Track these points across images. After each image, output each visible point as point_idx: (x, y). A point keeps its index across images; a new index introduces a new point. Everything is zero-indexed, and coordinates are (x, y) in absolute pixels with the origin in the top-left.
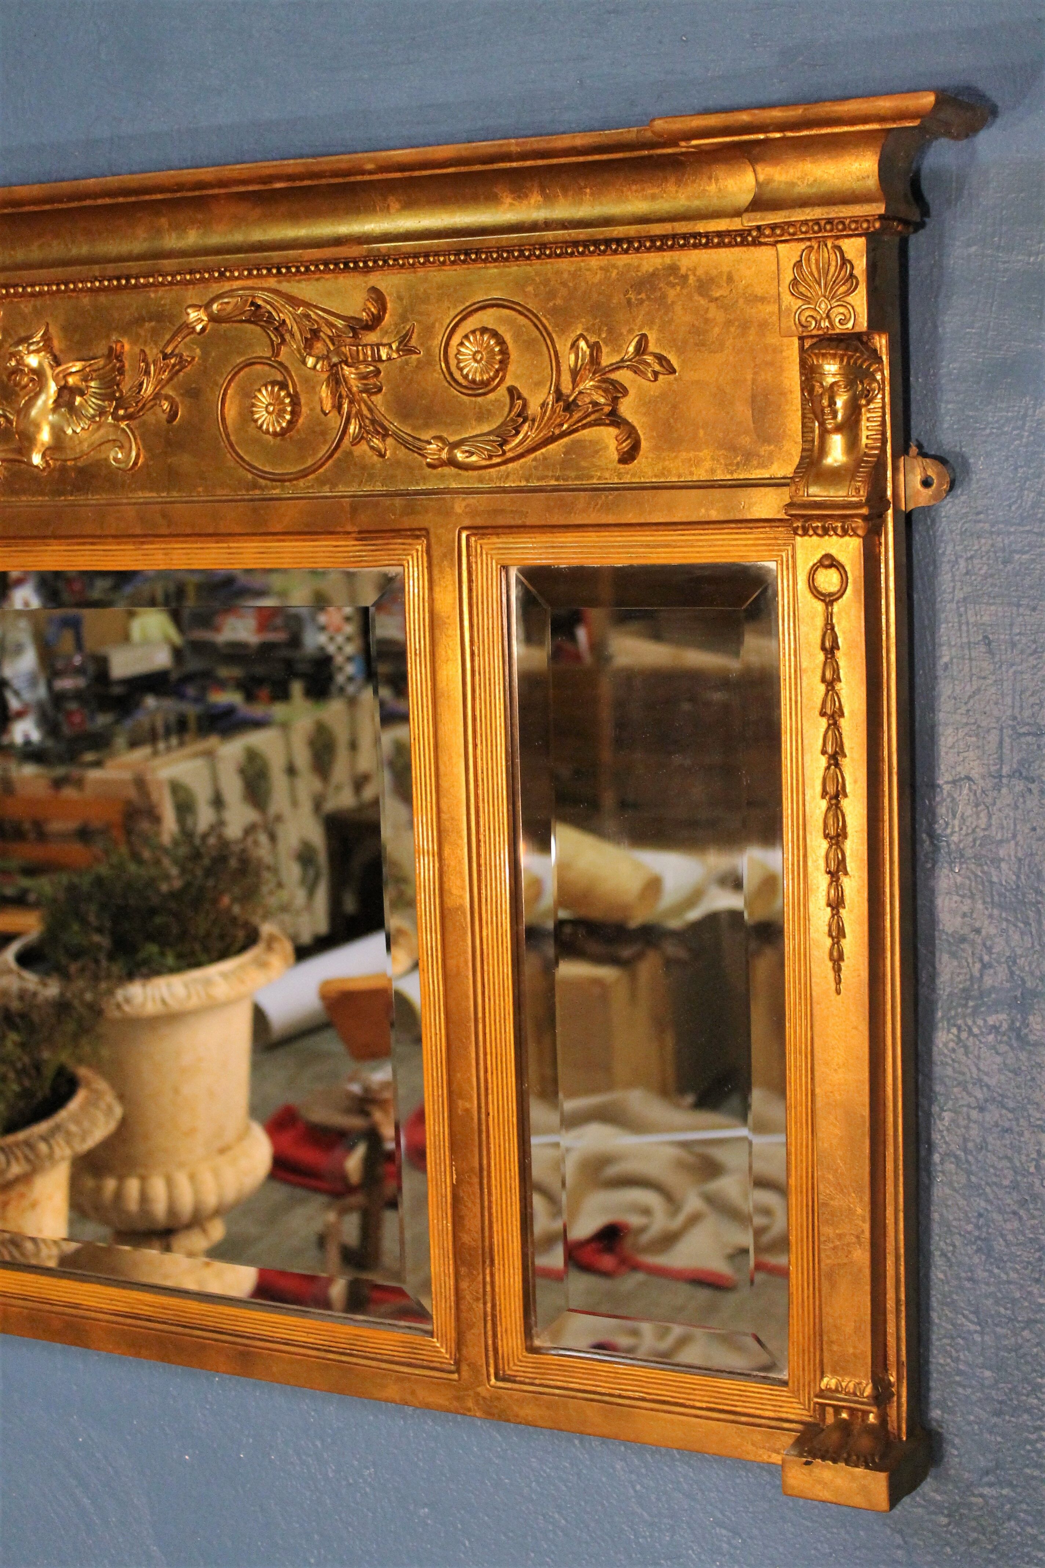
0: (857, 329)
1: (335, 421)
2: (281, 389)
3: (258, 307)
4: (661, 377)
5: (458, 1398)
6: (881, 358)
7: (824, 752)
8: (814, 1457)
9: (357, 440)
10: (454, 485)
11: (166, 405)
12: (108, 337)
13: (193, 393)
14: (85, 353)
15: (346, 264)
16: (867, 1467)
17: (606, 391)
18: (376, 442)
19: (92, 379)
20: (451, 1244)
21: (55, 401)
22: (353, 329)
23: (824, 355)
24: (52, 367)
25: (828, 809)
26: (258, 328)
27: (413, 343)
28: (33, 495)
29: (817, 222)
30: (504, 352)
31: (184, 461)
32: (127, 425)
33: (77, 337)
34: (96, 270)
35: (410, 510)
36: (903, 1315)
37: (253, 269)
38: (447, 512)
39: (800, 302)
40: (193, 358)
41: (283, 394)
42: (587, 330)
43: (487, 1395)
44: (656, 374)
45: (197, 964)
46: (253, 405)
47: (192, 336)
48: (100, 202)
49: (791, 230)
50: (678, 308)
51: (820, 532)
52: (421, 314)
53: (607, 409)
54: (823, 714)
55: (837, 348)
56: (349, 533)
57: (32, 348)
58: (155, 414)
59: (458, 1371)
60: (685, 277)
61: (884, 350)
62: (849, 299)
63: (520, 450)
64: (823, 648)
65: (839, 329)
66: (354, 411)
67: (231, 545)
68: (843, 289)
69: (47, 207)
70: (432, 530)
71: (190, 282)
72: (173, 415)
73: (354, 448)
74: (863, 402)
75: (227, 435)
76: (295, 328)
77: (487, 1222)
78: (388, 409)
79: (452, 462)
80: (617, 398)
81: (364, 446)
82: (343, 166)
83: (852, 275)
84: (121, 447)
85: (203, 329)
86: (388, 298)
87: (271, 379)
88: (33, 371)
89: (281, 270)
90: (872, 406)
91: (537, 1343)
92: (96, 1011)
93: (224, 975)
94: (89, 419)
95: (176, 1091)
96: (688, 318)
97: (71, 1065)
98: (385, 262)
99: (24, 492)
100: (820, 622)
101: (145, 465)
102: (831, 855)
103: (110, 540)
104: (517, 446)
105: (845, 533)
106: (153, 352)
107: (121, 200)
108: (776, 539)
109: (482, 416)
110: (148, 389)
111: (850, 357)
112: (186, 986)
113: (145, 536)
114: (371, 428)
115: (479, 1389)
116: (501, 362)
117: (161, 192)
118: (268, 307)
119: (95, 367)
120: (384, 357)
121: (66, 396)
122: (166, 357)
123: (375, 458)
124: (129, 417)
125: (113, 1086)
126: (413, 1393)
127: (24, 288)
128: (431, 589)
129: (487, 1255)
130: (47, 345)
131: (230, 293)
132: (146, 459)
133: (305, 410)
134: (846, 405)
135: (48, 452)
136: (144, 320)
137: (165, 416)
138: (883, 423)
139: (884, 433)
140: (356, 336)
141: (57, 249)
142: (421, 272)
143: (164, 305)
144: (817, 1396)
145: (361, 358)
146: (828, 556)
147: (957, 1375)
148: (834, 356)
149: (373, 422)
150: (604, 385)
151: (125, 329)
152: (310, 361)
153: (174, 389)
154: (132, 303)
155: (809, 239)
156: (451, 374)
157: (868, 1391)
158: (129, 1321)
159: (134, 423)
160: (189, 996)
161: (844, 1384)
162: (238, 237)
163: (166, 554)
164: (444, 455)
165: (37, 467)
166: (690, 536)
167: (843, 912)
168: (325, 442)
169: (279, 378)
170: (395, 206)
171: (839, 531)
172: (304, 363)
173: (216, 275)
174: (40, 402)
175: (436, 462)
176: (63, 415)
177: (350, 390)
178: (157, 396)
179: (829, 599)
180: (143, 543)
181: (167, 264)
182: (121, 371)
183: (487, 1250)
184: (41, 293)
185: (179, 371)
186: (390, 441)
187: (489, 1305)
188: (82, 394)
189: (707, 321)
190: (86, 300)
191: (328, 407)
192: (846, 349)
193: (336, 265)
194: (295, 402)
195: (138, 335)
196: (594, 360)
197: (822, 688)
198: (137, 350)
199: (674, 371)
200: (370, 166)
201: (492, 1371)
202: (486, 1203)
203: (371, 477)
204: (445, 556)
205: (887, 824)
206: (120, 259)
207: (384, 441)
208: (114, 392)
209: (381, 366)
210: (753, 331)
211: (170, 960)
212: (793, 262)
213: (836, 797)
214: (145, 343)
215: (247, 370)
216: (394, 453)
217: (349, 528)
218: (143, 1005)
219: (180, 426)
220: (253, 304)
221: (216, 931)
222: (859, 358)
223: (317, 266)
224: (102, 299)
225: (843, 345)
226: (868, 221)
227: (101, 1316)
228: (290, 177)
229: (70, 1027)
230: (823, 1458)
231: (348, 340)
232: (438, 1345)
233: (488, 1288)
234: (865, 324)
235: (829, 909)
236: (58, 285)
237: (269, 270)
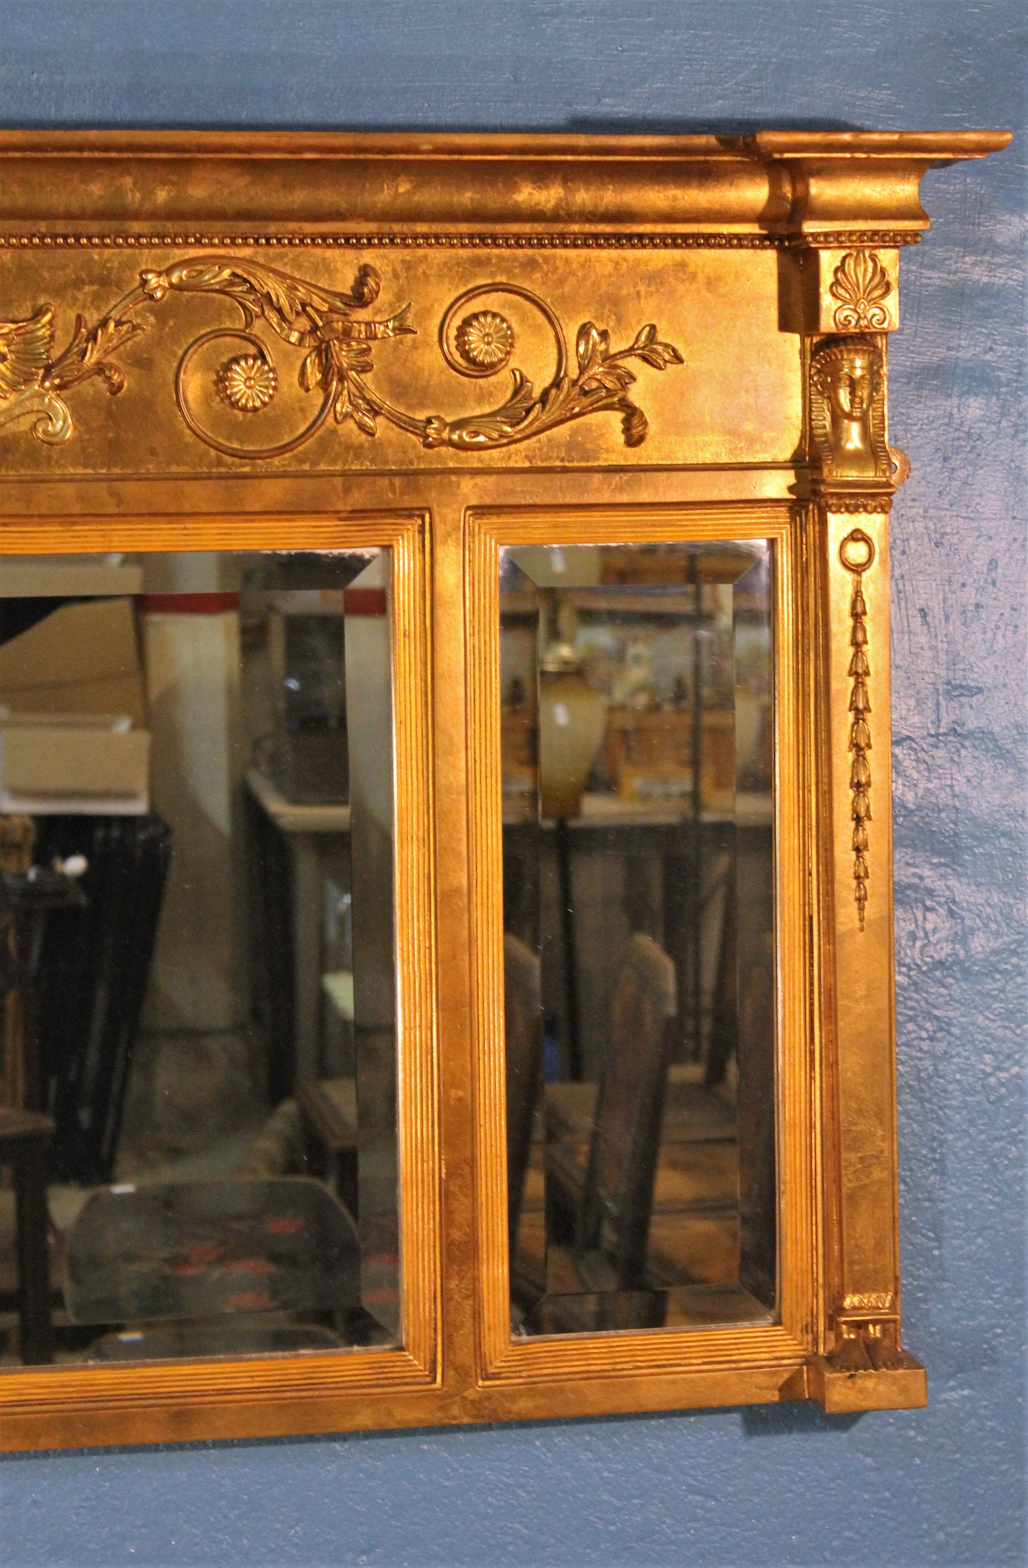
0: (890, 329)
1: (319, 399)
2: (262, 363)
3: (238, 277)
4: (670, 366)
7: (851, 708)
8: (857, 1369)
9: (344, 418)
11: (108, 375)
12: (34, 299)
13: (143, 364)
17: (614, 377)
18: (366, 420)
19: (15, 344)
22: (343, 305)
25: (856, 761)
26: (232, 299)
27: (409, 322)
30: (510, 335)
31: (128, 435)
32: (56, 395)
34: (42, 225)
35: (412, 490)
38: (450, 492)
39: (839, 303)
40: (146, 327)
41: (265, 368)
42: (594, 318)
43: (477, 1397)
44: (665, 363)
47: (144, 303)
50: (686, 302)
51: (851, 509)
52: (417, 292)
53: (616, 394)
54: (852, 674)
58: (95, 384)
60: (695, 273)
61: (884, 348)
62: (884, 302)
63: (528, 432)
64: (852, 615)
66: (343, 388)
67: (188, 526)
68: (879, 293)
70: (436, 509)
71: (156, 246)
72: (118, 386)
73: (340, 426)
74: (875, 394)
78: (380, 388)
79: (455, 442)
80: (626, 384)
81: (351, 424)
84: (49, 419)
85: (163, 297)
86: (380, 277)
90: (878, 398)
94: (9, 386)
96: (696, 312)
100: (849, 591)
101: (74, 435)
102: (860, 802)
104: (526, 427)
105: (873, 510)
108: (777, 518)
109: (482, 397)
110: (92, 357)
113: (85, 515)
114: (362, 406)
115: (467, 1393)
118: (250, 278)
119: (23, 330)
120: (377, 335)
123: (363, 436)
126: (390, 1414)
132: (81, 433)
133: (284, 386)
136: (83, 282)
138: (883, 414)
139: (884, 423)
140: (346, 313)
142: (420, 252)
143: (112, 268)
145: (354, 335)
146: (857, 531)
149: (362, 400)
150: (613, 372)
151: (55, 291)
152: (292, 336)
153: (119, 357)
154: (66, 262)
155: (849, 247)
156: (449, 355)
157: (888, 1302)
161: (867, 1300)
163: (103, 536)
164: (444, 435)
166: (695, 515)
167: (867, 855)
168: (303, 419)
169: (252, 351)
171: (869, 508)
172: (286, 337)
173: (191, 240)
175: (436, 443)
177: (338, 367)
178: (102, 365)
179: (857, 569)
180: (74, 523)
181: (136, 226)
182: (53, 336)
185: (128, 339)
186: (381, 419)
191: (311, 384)
193: (337, 240)
194: (275, 377)
195: (75, 299)
196: (604, 348)
197: (851, 649)
198: (72, 314)
199: (682, 361)
201: (478, 1371)
203: (360, 457)
204: (449, 534)
207: (375, 419)
208: (44, 359)
209: (373, 344)
213: (862, 748)
214: (84, 308)
215: (213, 342)
216: (384, 432)
217: (340, 507)
219: (123, 399)
220: (231, 273)
223: (314, 240)
224: (31, 256)
230: (864, 1369)
231: (339, 317)
232: (411, 1358)
234: (897, 325)
235: (856, 852)
237: (255, 240)
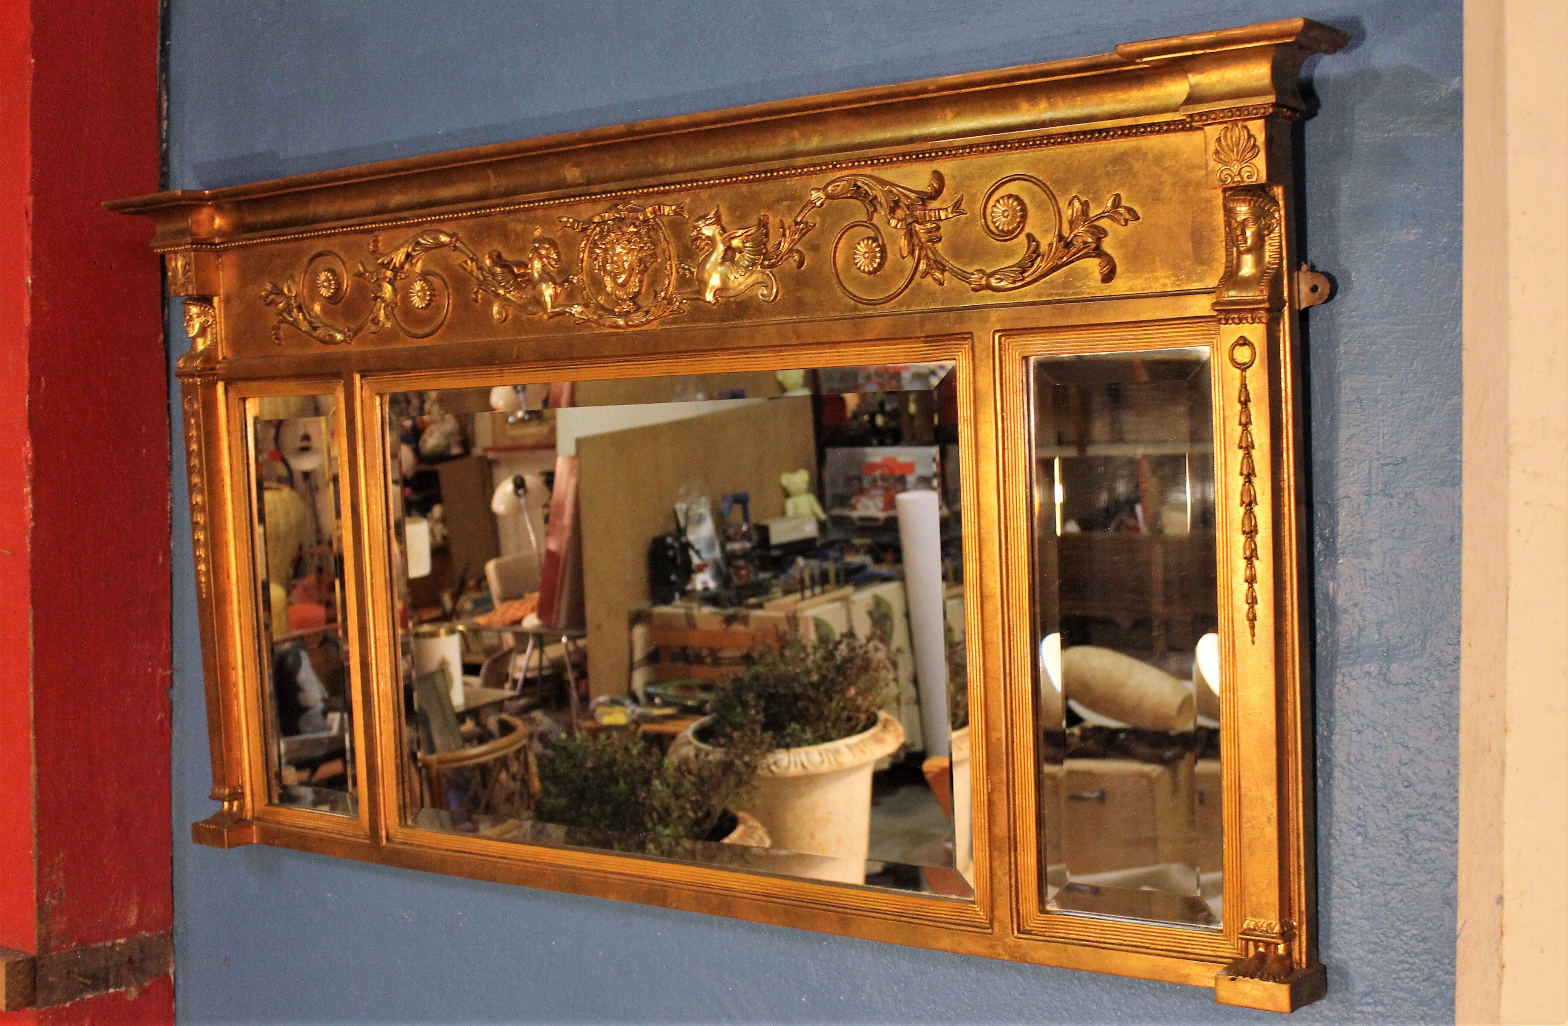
0: (1259, 182)
1: (910, 263)
2: (873, 242)
3: (859, 187)
4: (1129, 222)
5: (992, 947)
6: (1278, 203)
7: (1241, 474)
8: (1238, 975)
9: (925, 274)
10: (990, 303)
11: (796, 257)
12: (759, 213)
13: (815, 248)
14: (743, 224)
15: (917, 156)
16: (1275, 981)
17: (1092, 233)
18: (938, 275)
19: (747, 242)
20: (987, 836)
21: (723, 258)
22: (922, 199)
23: (1238, 200)
24: (721, 235)
25: (1245, 513)
26: (859, 202)
27: (962, 207)
28: (707, 322)
29: (1230, 110)
30: (1024, 210)
31: (807, 294)
32: (771, 272)
33: (738, 213)
34: (751, 167)
35: (961, 320)
36: (1303, 877)
37: (855, 162)
38: (986, 321)
39: (1220, 165)
40: (815, 224)
41: (874, 245)
42: (1079, 192)
43: (1012, 944)
44: (1126, 221)
45: (830, 739)
46: (855, 254)
47: (814, 209)
48: (753, 120)
49: (1213, 116)
50: (1141, 176)
51: (1237, 321)
52: (968, 187)
53: (1093, 246)
54: (1240, 447)
55: (1246, 195)
56: (919, 338)
57: (708, 222)
58: (789, 263)
59: (992, 927)
60: (1146, 154)
61: (1280, 197)
62: (1254, 161)
63: (1034, 276)
64: (1240, 402)
65: (1247, 181)
66: (923, 255)
68: (1249, 155)
69: (719, 126)
70: (975, 333)
71: (813, 173)
72: (801, 264)
73: (922, 280)
74: (1266, 232)
75: (838, 276)
76: (883, 200)
77: (1012, 820)
78: (946, 253)
79: (989, 287)
80: (1100, 238)
81: (929, 279)
82: (915, 88)
83: (1255, 146)
84: (766, 287)
85: (822, 204)
86: (946, 178)
87: (867, 236)
88: (708, 238)
89: (873, 162)
90: (1272, 235)
91: (1048, 908)
92: (751, 768)
93: (849, 747)
94: (745, 268)
95: (812, 837)
96: (1148, 182)
97: (732, 808)
98: (944, 153)
99: (701, 320)
100: (1237, 384)
101: (783, 298)
102: (1247, 546)
103: (758, 350)
104: (1033, 273)
105: (1254, 321)
106: (788, 221)
107: (767, 118)
108: (1210, 330)
109: (1009, 254)
110: (785, 246)
111: (1256, 202)
112: (820, 754)
113: (782, 346)
114: (934, 266)
115: (1006, 940)
116: (1021, 217)
117: (794, 112)
118: (866, 187)
119: (749, 233)
120: (943, 217)
121: (730, 253)
122: (797, 224)
123: (937, 287)
124: (771, 266)
125: (764, 824)
126: (960, 944)
127: (703, 182)
128: (974, 374)
129: (1012, 842)
130: (718, 221)
131: (840, 179)
132: (783, 294)
133: (890, 256)
134: (1253, 235)
135: (718, 292)
136: (782, 200)
137: (795, 265)
138: (1281, 246)
139: (1281, 254)
140: (924, 204)
141: (725, 154)
142: (968, 159)
143: (796, 189)
144: (1241, 934)
145: (928, 218)
146: (1242, 337)
147: (1344, 924)
148: (1244, 201)
149: (936, 261)
150: (1092, 230)
151: (770, 207)
152: (893, 223)
153: (802, 245)
154: (773, 189)
155: (1226, 122)
156: (988, 227)
157: (1277, 929)
158: (764, 898)
159: (775, 270)
160: (822, 762)
161: (1260, 925)
162: (845, 140)
163: (795, 358)
164: (983, 282)
165: (709, 302)
166: (1151, 331)
167: (1255, 586)
168: (903, 277)
169: (872, 234)
170: (950, 115)
171: (1250, 320)
172: (889, 223)
173: (831, 166)
174: (713, 258)
175: (978, 287)
176: (728, 267)
177: (920, 240)
178: (790, 251)
179: (1244, 367)
180: (780, 351)
181: (799, 161)
182: (767, 235)
183: (1012, 839)
184: (714, 185)
185: (806, 233)
186: (946, 274)
187: (1013, 879)
188: (741, 252)
189: (1160, 183)
190: (744, 188)
191: (905, 253)
192: (1253, 196)
193: (911, 156)
194: (883, 250)
195: (779, 211)
196: (1085, 212)
197: (1240, 428)
198: (777, 220)
199: (1138, 218)
200: (932, 87)
201: (1015, 926)
202: (1012, 806)
203: (934, 300)
204: (984, 351)
205: (1287, 526)
206: (768, 159)
207: (943, 274)
208: (762, 249)
209: (941, 224)
210: (1191, 188)
211: (809, 735)
212: (1216, 137)
213: (1250, 504)
214: (783, 216)
215: (851, 231)
216: (949, 283)
217: (918, 334)
218: (788, 768)
219: (804, 271)
220: (855, 185)
221: (845, 714)
222: (1261, 203)
223: (898, 158)
224: (755, 187)
225: (1250, 194)
226: (1264, 108)
227: (745, 895)
228: (879, 97)
229: (732, 781)
230: (1244, 976)
231: (919, 207)
232: (978, 909)
233: (1013, 867)
234: (1265, 178)
235: (1246, 584)
236: (725, 179)
237: (866, 162)
